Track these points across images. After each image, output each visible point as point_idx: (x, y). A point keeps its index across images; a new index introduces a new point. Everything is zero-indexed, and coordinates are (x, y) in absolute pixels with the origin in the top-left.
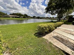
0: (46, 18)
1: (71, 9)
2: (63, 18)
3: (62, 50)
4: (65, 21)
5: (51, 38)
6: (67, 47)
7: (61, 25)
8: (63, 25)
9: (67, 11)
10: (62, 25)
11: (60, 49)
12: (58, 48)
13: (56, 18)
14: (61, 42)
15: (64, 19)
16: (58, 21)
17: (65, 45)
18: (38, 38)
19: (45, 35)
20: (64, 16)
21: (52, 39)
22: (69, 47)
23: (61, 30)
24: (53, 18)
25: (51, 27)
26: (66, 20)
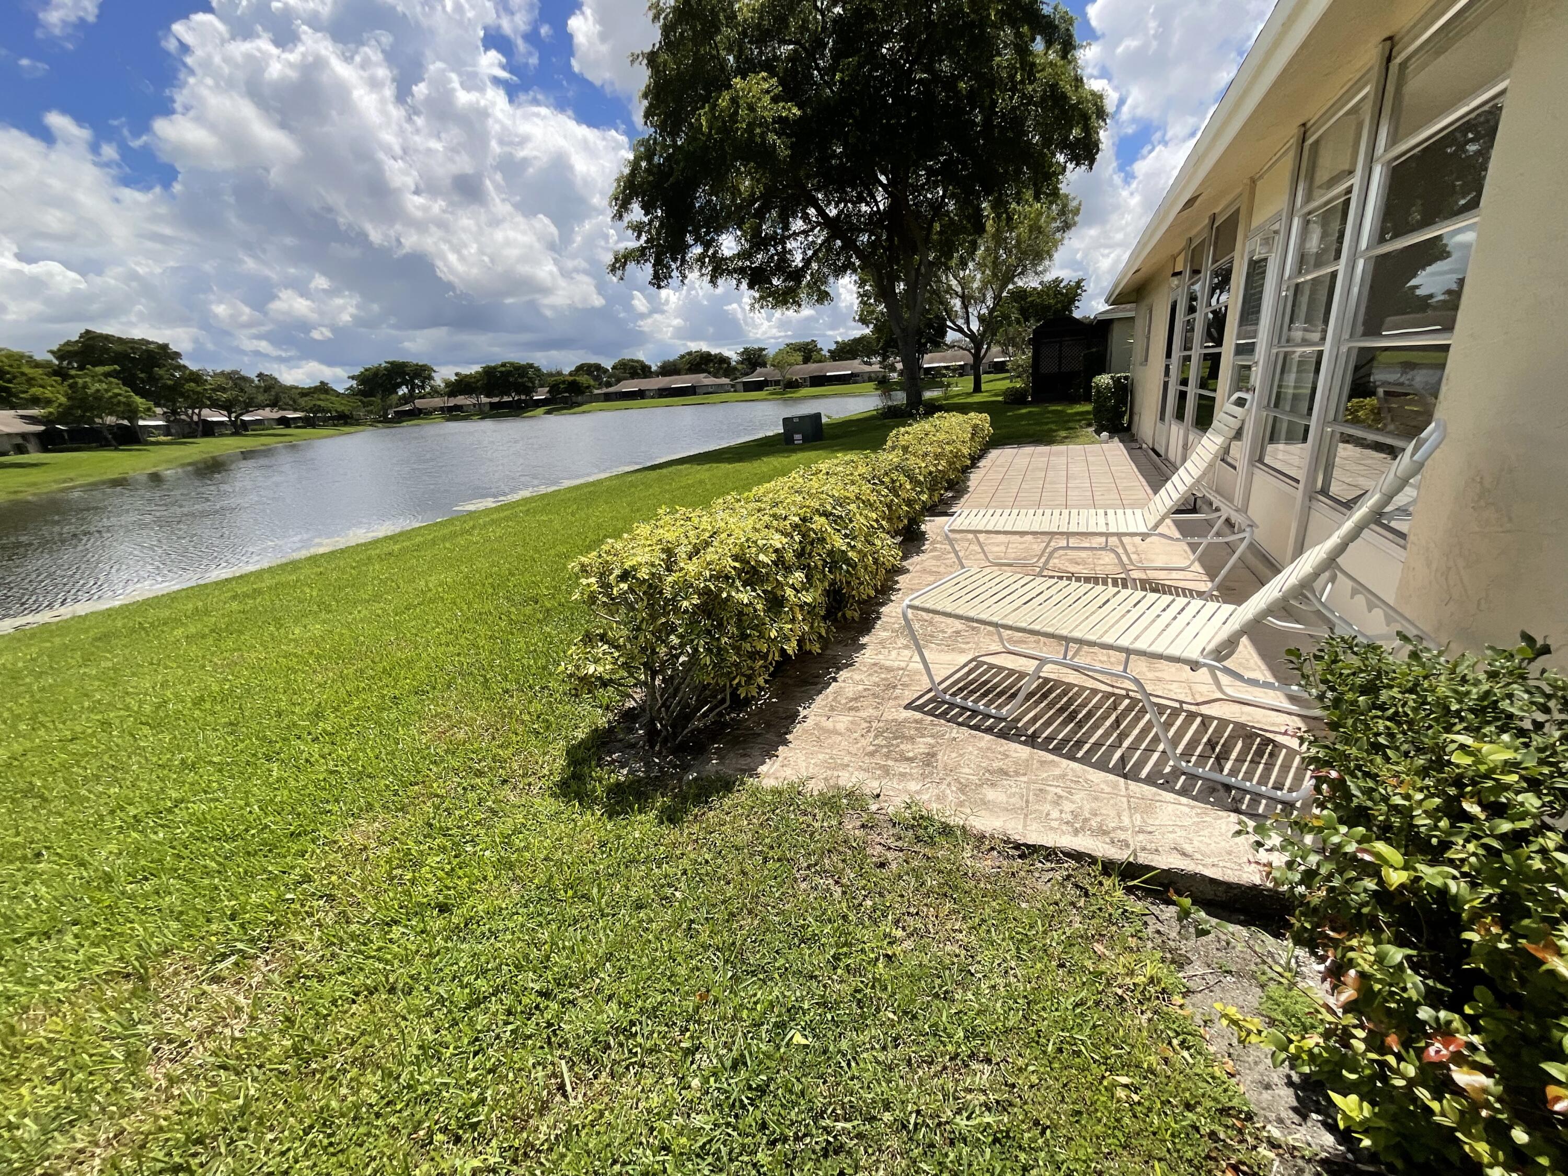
0: (668, 369)
1: (1029, 194)
2: (951, 336)
3: (1108, 867)
4: (994, 385)
5: (897, 732)
6: (1149, 790)
7: (965, 470)
8: (994, 454)
9: (990, 226)
10: (975, 460)
11: (1077, 856)
12: (1050, 854)
13: (845, 351)
14: (1057, 751)
15: (977, 357)
16: (900, 398)
17: (1121, 770)
18: (671, 834)
19: (792, 718)
20: (957, 303)
21: (921, 746)
22: (1168, 785)
23: (996, 547)
24: (808, 352)
25: (839, 543)
26: (999, 368)
